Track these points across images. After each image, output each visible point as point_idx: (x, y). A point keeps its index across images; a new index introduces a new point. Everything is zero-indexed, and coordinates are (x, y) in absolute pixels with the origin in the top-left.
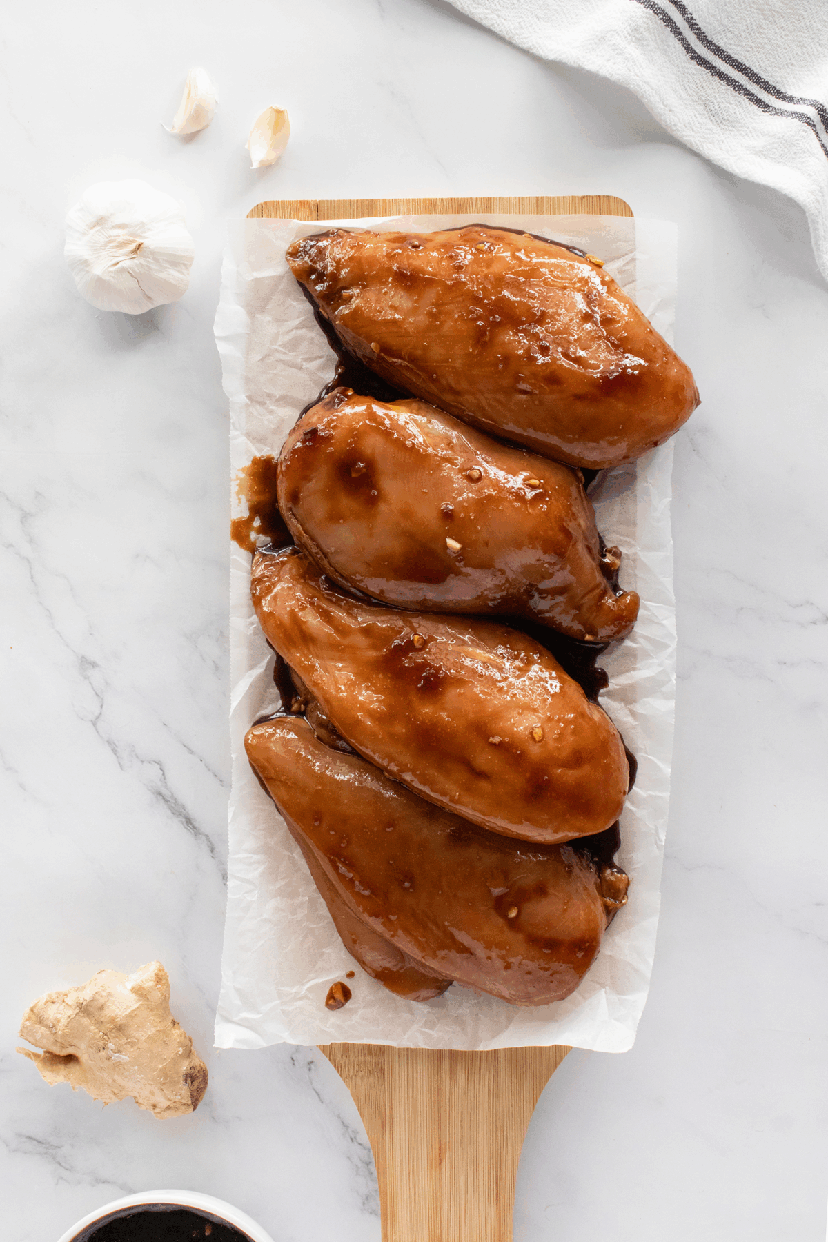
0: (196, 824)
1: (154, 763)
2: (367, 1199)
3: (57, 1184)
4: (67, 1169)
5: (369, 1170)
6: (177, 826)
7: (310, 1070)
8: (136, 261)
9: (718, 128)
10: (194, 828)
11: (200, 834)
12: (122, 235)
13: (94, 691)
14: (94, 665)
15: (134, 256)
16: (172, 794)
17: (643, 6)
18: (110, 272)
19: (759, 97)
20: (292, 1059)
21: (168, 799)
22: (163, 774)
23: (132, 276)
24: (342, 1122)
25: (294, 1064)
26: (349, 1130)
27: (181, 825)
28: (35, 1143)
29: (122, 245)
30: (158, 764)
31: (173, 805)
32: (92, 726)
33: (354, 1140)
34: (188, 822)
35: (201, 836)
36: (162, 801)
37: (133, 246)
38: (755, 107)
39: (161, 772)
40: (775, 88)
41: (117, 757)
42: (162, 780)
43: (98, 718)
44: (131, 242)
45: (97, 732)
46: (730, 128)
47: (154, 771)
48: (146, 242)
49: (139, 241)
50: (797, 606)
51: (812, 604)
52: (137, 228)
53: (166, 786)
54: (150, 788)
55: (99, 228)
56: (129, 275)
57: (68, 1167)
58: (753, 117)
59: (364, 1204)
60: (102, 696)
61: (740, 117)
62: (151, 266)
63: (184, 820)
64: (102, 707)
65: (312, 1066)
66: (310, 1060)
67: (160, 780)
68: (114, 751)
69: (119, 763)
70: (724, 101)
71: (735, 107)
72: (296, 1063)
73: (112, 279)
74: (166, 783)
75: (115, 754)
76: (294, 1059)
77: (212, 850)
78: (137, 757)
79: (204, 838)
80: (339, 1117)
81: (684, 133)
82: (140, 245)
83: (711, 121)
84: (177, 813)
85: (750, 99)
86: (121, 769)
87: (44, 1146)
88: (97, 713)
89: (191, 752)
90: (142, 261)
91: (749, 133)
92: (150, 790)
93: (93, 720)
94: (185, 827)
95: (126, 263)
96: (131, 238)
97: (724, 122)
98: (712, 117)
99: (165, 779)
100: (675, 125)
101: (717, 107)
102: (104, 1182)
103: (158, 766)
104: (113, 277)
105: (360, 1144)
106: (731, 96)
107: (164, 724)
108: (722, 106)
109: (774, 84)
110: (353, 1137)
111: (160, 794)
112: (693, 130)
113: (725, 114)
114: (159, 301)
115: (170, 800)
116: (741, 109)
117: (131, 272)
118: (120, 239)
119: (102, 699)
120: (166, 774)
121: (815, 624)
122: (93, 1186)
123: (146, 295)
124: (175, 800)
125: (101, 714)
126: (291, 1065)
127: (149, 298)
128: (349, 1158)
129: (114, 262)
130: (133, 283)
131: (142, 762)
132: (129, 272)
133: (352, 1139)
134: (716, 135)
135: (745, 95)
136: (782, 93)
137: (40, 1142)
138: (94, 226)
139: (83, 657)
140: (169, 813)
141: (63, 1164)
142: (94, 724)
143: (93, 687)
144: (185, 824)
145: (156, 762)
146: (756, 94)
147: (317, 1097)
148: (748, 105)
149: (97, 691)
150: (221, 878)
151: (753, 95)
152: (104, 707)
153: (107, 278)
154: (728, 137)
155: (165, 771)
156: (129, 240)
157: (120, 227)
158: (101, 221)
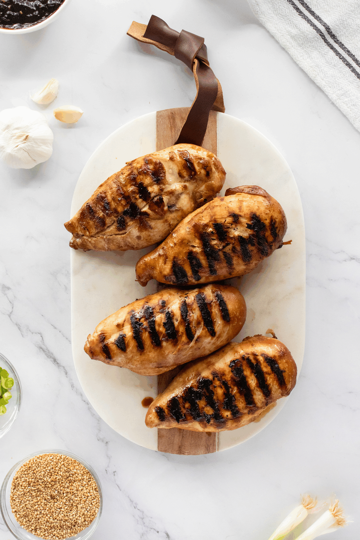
0: (59, 362)
1: (38, 334)
2: (143, 535)
5: (143, 521)
6: (49, 363)
7: (114, 475)
8: (26, 144)
9: (276, 17)
10: (58, 363)
11: (60, 366)
12: (18, 132)
13: (9, 300)
14: (9, 288)
15: (25, 142)
16: (47, 348)
18: (14, 150)
19: (298, 7)
20: (106, 470)
21: (45, 350)
22: (42, 339)
23: (25, 151)
24: (130, 499)
25: (107, 473)
26: (133, 503)
27: (52, 362)
29: (20, 136)
30: (40, 334)
31: (47, 353)
32: (9, 317)
33: (136, 507)
34: (55, 360)
35: (61, 367)
36: (42, 351)
37: (24, 137)
38: (295, 11)
39: (42, 338)
40: (307, 5)
41: (21, 331)
42: (42, 341)
43: (11, 313)
44: (24, 135)
45: (11, 320)
46: (282, 18)
47: (38, 338)
48: (30, 135)
50: (337, 253)
51: (344, 252)
52: (25, 128)
53: (44, 345)
54: (36, 345)
55: (7, 130)
56: (24, 151)
58: (293, 16)
59: (141, 537)
60: (13, 303)
61: (287, 14)
62: (34, 146)
63: (53, 360)
64: (13, 308)
65: (115, 473)
66: (114, 471)
67: (41, 342)
68: (19, 329)
69: (22, 334)
70: (282, 5)
71: (286, 9)
72: (108, 472)
74: (43, 343)
75: (20, 330)
76: (107, 470)
77: (66, 373)
78: (30, 331)
79: (62, 368)
80: (128, 497)
81: (260, 16)
82: (27, 136)
83: (274, 13)
84: (49, 357)
85: (294, 7)
86: (23, 337)
88: (10, 311)
89: (55, 328)
90: (29, 144)
91: (290, 23)
92: (36, 346)
93: (9, 314)
94: (54, 364)
95: (22, 145)
96: (23, 134)
97: (279, 15)
98: (274, 11)
99: (43, 341)
100: (257, 11)
101: (278, 7)
103: (40, 335)
104: (16, 153)
105: (139, 510)
106: (285, 4)
107: (42, 315)
108: (281, 7)
109: (306, 3)
110: (135, 506)
111: (41, 348)
112: (264, 15)
113: (281, 11)
114: (39, 161)
115: (46, 351)
116: (289, 11)
117: (24, 149)
118: (18, 135)
119: (13, 304)
120: (44, 339)
121: (345, 261)
123: (33, 159)
124: (48, 350)
125: (12, 311)
126: (106, 473)
127: (35, 160)
128: (134, 516)
129: (16, 145)
130: (26, 154)
131: (32, 333)
132: (23, 149)
133: (135, 507)
134: (274, 20)
135: (292, 4)
136: (309, 8)
138: (5, 130)
139: (3, 285)
140: (46, 356)
142: (9, 316)
143: (8, 299)
144: (53, 362)
145: (39, 333)
146: (297, 5)
147: (118, 488)
148: (292, 10)
149: (10, 301)
150: (71, 386)
151: (296, 5)
152: (14, 308)
153: (13, 153)
154: (280, 23)
155: (44, 337)
156: (22, 135)
157: (17, 129)
158: (8, 127)
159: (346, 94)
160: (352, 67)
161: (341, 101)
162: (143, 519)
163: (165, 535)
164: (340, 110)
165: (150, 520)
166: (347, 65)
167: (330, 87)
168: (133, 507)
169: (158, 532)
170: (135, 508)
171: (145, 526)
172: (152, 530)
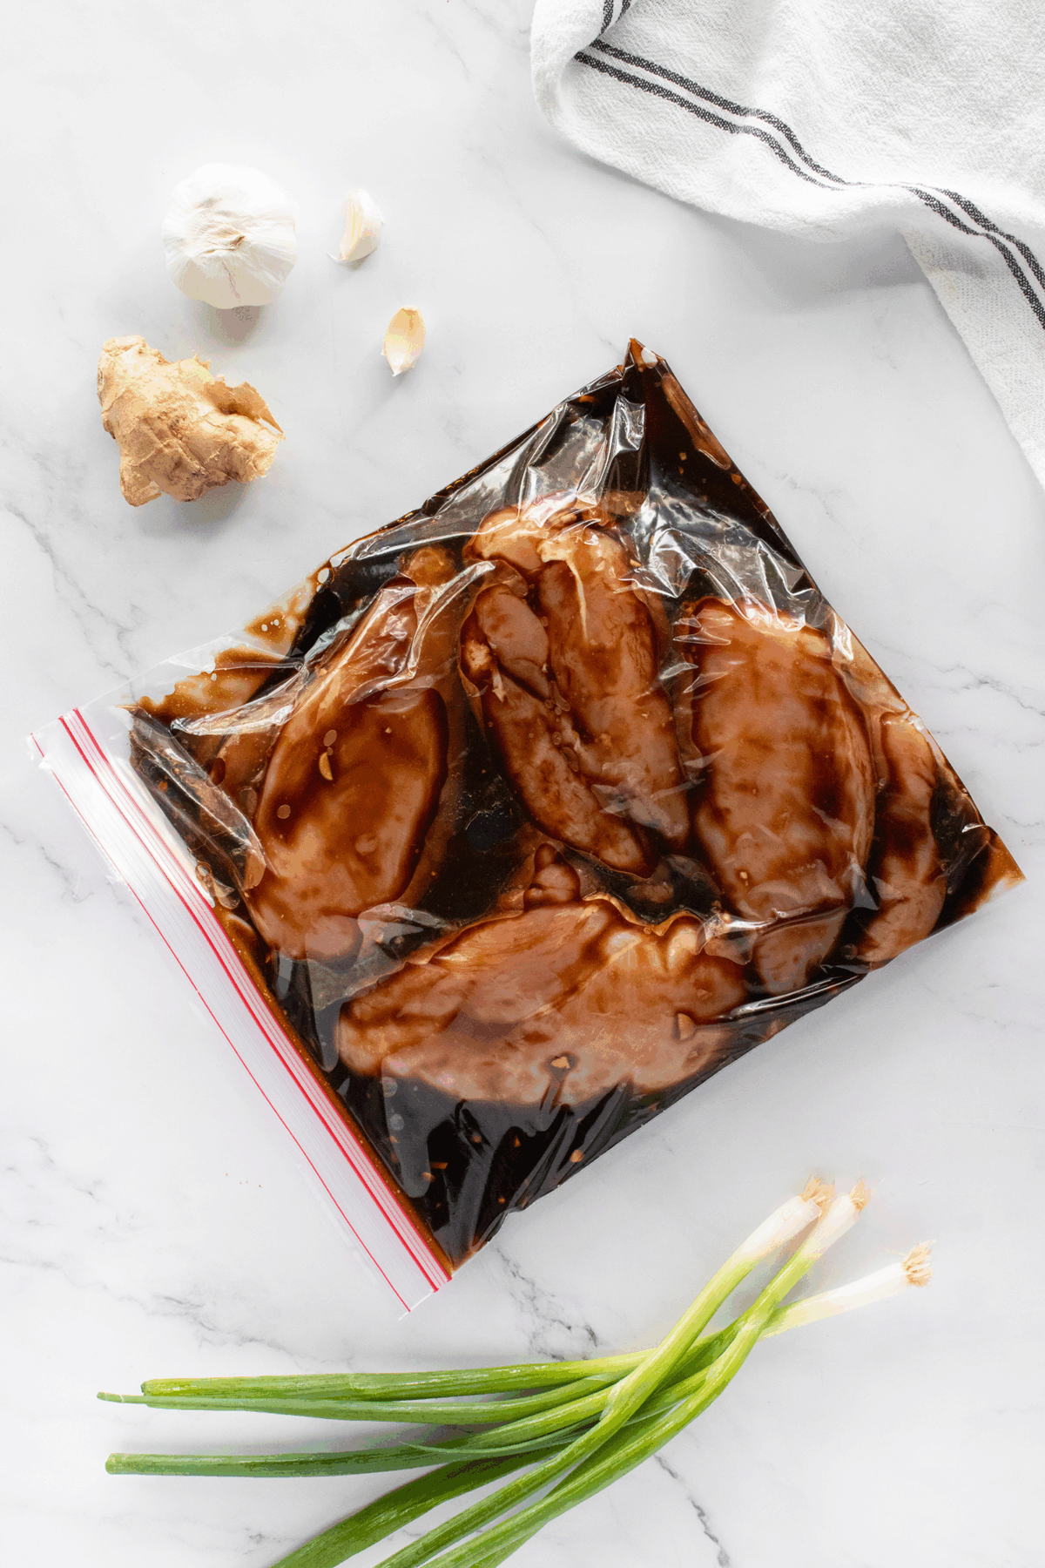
2: (534, 1337)
3: (200, 1346)
4: (210, 1330)
5: (534, 1305)
12: (224, 223)
15: (232, 248)
17: (759, 138)
23: (227, 268)
24: (503, 1256)
26: (511, 1264)
28: (174, 1303)
29: (226, 233)
33: (516, 1274)
37: (234, 237)
44: (237, 233)
48: (248, 237)
49: (243, 234)
50: (948, 671)
51: (963, 668)
52: (243, 220)
55: (204, 210)
56: (222, 267)
57: (211, 1327)
73: (204, 266)
82: (241, 238)
87: (184, 1306)
90: (241, 255)
95: (222, 253)
96: (234, 229)
102: (251, 1340)
105: (523, 1278)
110: (515, 1271)
117: (225, 263)
118: (223, 227)
121: (967, 688)
122: (240, 1345)
123: (236, 291)
127: (239, 295)
128: (512, 1295)
129: (210, 248)
130: (227, 276)
132: (222, 263)
133: (513, 1273)
137: (179, 1302)
138: (201, 206)
141: (206, 1324)
153: (199, 263)
156: (230, 229)
157: (226, 214)
158: (209, 203)
159: (1010, 354)
160: (1037, 300)
161: (994, 366)
162: (533, 1299)
163: (586, 1333)
164: (987, 386)
165: (550, 1302)
166: (1026, 293)
167: (978, 332)
168: (511, 1274)
169: (569, 1328)
170: (515, 1276)
171: (538, 1316)
172: (556, 1324)
